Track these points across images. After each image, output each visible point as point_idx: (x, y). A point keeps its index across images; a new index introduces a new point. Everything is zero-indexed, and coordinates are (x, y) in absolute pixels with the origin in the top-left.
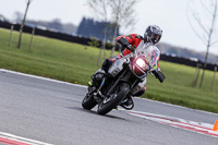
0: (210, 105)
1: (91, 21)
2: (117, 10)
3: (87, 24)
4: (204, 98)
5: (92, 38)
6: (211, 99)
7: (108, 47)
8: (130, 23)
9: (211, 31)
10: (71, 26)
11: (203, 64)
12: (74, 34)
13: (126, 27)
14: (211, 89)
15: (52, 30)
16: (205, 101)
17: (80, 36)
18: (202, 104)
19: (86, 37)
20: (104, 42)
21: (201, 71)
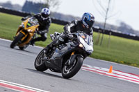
0: (107, 57)
4: (103, 52)
5: (32, 13)
6: (108, 53)
8: (56, 4)
9: (108, 9)
11: (102, 30)
12: (20, 11)
13: (54, 6)
14: (108, 46)
15: (6, 8)
16: (103, 54)
17: (24, 12)
18: (102, 56)
19: (28, 13)
21: (101, 34)
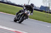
1: (43, 6)
2: (50, 4)
3: (42, 7)
7: (47, 12)
10: (38, 7)
20: (46, 11)
